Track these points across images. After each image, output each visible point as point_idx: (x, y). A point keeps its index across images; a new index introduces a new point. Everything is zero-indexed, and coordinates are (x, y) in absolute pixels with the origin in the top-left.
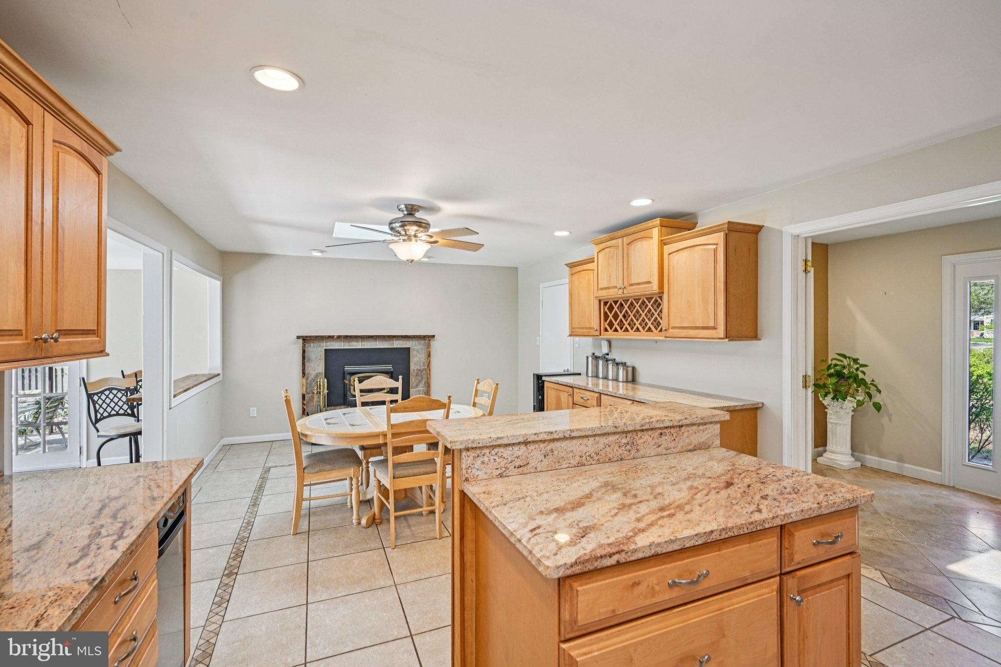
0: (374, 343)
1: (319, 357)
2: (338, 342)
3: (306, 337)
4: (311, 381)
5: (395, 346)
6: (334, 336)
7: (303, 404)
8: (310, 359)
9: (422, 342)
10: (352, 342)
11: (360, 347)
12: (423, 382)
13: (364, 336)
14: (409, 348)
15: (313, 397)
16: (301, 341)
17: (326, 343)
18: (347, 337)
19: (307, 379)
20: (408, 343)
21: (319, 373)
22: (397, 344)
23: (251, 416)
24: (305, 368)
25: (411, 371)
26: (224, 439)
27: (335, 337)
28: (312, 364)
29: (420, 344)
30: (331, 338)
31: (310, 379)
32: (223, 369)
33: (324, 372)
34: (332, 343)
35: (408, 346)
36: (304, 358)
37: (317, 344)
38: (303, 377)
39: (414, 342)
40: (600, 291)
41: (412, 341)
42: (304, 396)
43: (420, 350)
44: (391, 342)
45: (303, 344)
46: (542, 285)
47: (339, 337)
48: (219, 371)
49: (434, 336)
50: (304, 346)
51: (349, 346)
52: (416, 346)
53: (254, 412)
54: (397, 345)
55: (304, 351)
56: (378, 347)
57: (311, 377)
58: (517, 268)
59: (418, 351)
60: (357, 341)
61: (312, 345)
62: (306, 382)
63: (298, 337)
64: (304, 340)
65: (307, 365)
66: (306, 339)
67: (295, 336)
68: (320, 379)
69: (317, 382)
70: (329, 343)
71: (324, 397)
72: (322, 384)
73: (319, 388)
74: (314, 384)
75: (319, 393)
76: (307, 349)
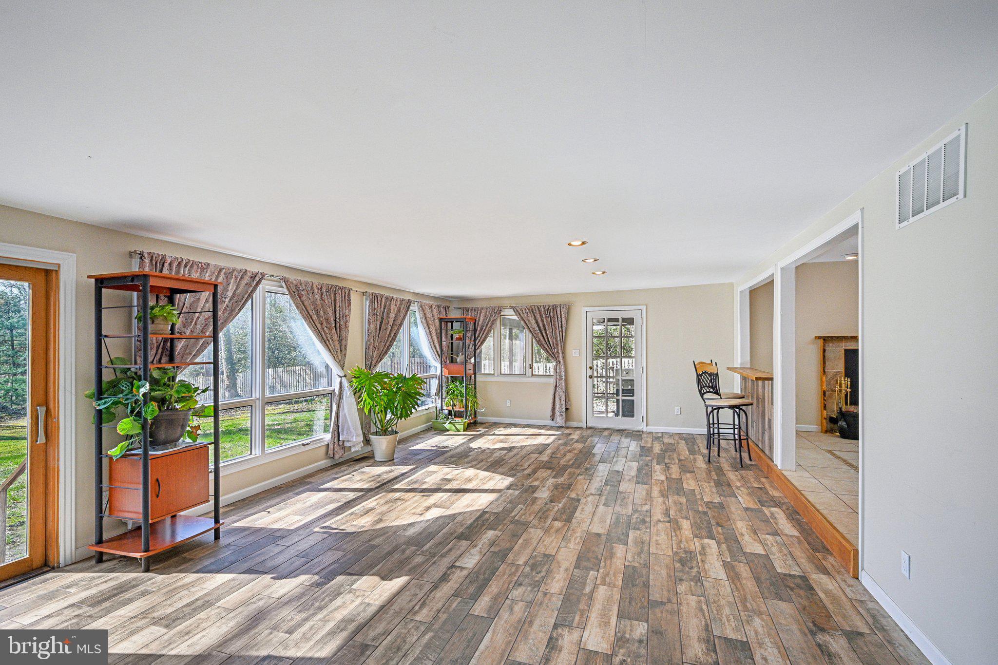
1: (838, 356)
3: (828, 337)
4: (830, 378)
7: (824, 400)
8: (829, 358)
15: (833, 394)
16: (821, 342)
17: (846, 344)
19: (827, 376)
21: (839, 371)
24: (825, 366)
28: (832, 363)
33: (843, 371)
34: (852, 344)
36: (824, 357)
37: (836, 344)
38: (823, 374)
42: (824, 393)
45: (823, 344)
50: (824, 346)
55: (824, 351)
57: (830, 375)
61: (831, 344)
62: (826, 379)
63: (818, 338)
64: (824, 340)
65: (827, 363)
66: (826, 340)
67: (814, 336)
68: (841, 378)
69: (837, 380)
70: (848, 344)
71: (846, 396)
72: (843, 382)
73: (840, 386)
74: (833, 382)
75: (840, 391)
76: (827, 349)
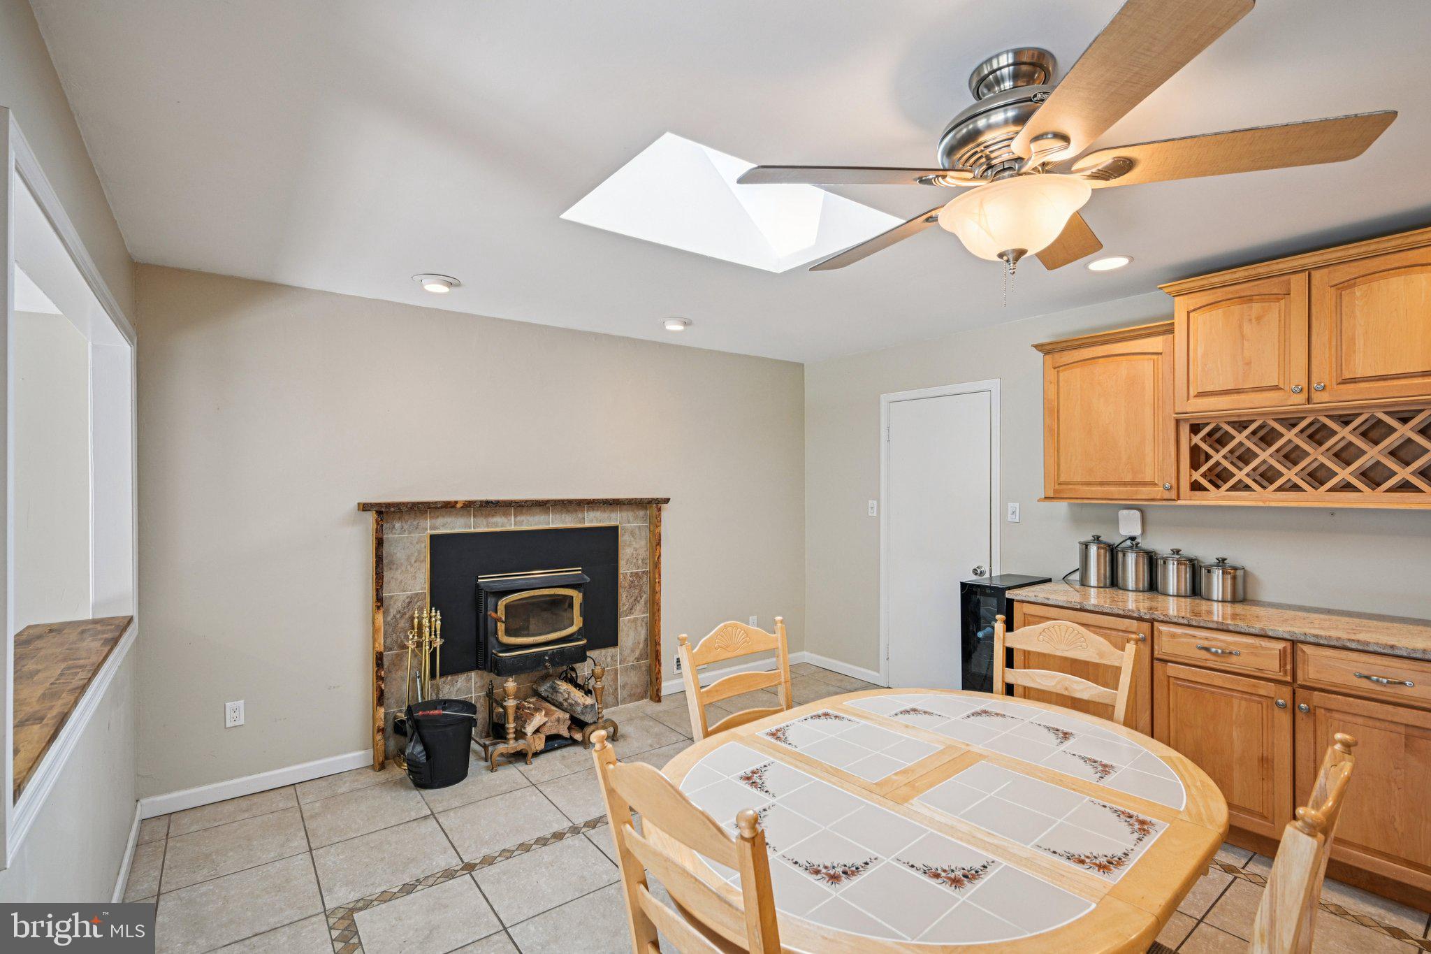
0: (543, 517)
1: (416, 554)
2: (462, 516)
3: (388, 505)
4: (395, 617)
5: (587, 524)
6: (456, 502)
7: (380, 678)
8: (392, 562)
9: (641, 513)
10: (493, 516)
11: (513, 528)
12: (642, 602)
13: (526, 501)
14: (616, 528)
15: (400, 658)
16: (371, 517)
17: (433, 521)
18: (488, 504)
19: (386, 613)
20: (613, 515)
21: (417, 594)
22: (592, 519)
23: (228, 725)
24: (382, 586)
25: (621, 577)
26: (143, 801)
27: (459, 506)
28: (398, 575)
29: (636, 517)
30: (448, 507)
31: (393, 612)
32: (141, 604)
33: (427, 591)
34: (448, 520)
35: (613, 524)
36: (379, 559)
37: (409, 523)
38: (378, 608)
39: (624, 514)
40: (1192, 401)
41: (621, 511)
42: (379, 659)
43: (637, 532)
44: (580, 515)
45: (378, 524)
46: (884, 398)
47: (468, 505)
48: (130, 609)
49: (667, 501)
50: (379, 530)
51: (488, 526)
52: (629, 523)
53: (236, 712)
54: (592, 521)
55: (380, 543)
56: (552, 526)
57: (396, 606)
58: (800, 366)
59: (632, 534)
60: (506, 514)
61: (398, 525)
62: (384, 621)
63: (365, 507)
64: (379, 513)
65: (387, 575)
66: (385, 513)
67: (354, 504)
68: (421, 610)
69: (412, 618)
70: (440, 521)
71: (433, 655)
72: (426, 622)
73: (420, 634)
74: (403, 623)
75: (419, 645)
76: (388, 536)
